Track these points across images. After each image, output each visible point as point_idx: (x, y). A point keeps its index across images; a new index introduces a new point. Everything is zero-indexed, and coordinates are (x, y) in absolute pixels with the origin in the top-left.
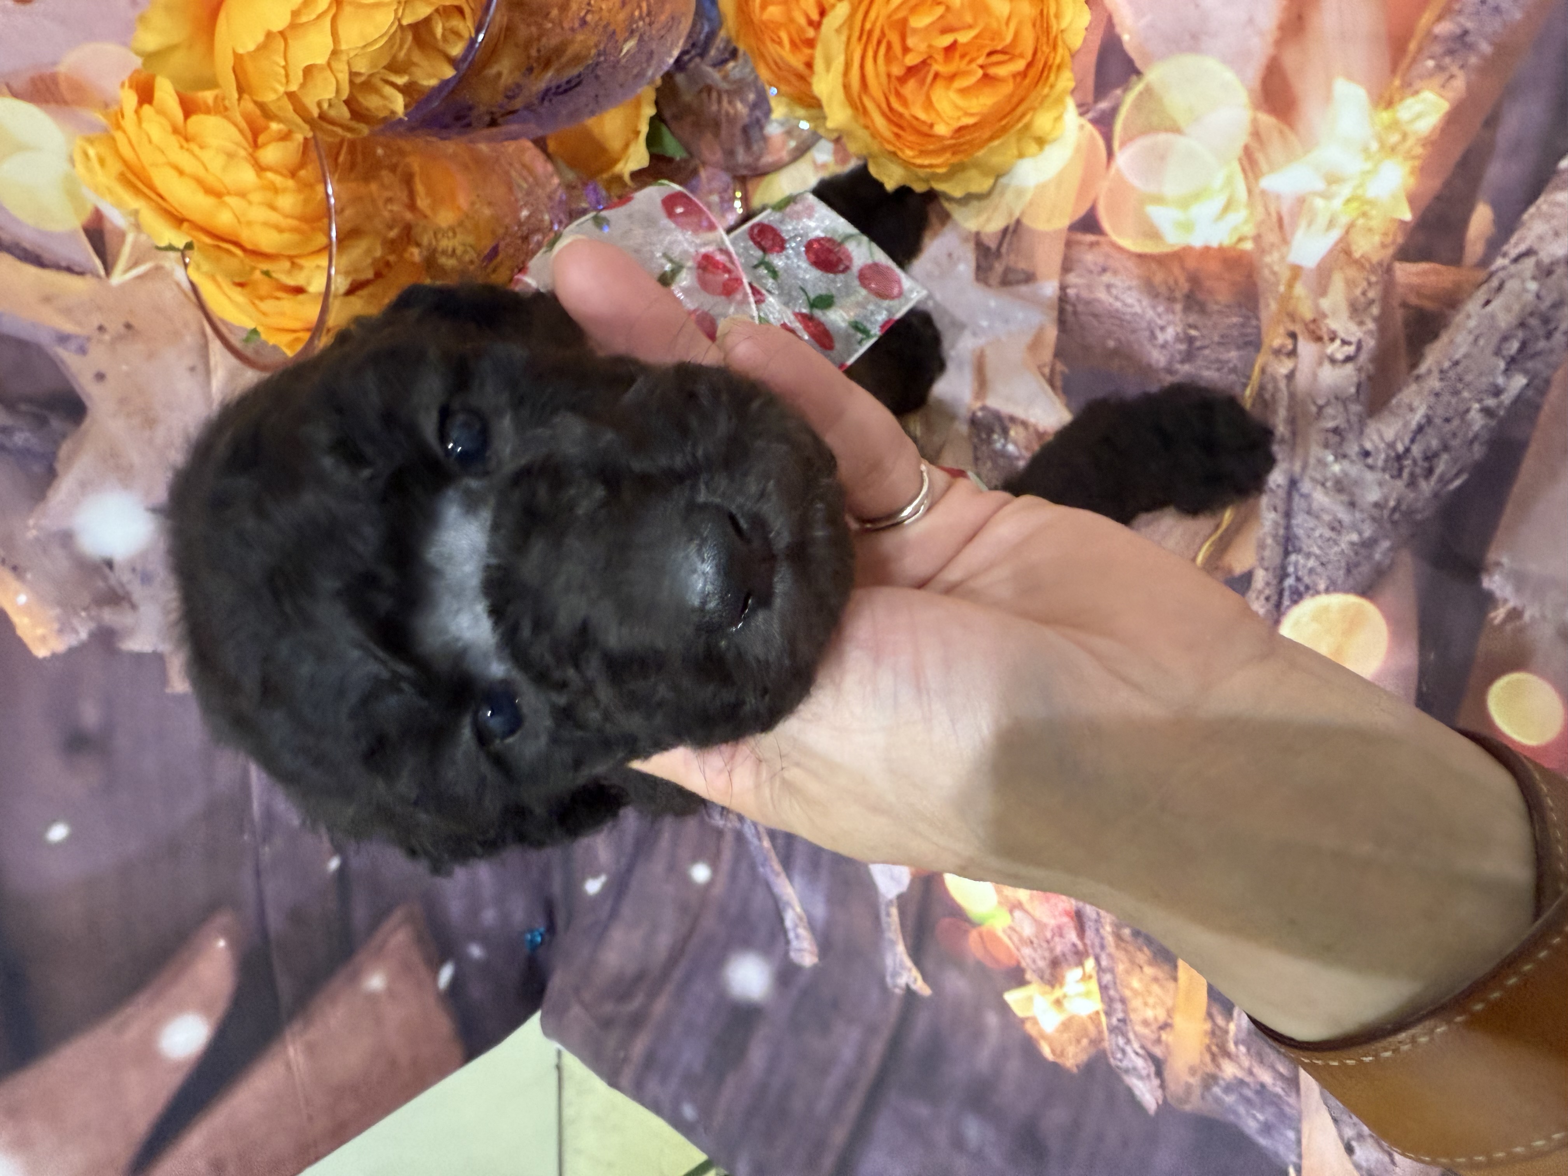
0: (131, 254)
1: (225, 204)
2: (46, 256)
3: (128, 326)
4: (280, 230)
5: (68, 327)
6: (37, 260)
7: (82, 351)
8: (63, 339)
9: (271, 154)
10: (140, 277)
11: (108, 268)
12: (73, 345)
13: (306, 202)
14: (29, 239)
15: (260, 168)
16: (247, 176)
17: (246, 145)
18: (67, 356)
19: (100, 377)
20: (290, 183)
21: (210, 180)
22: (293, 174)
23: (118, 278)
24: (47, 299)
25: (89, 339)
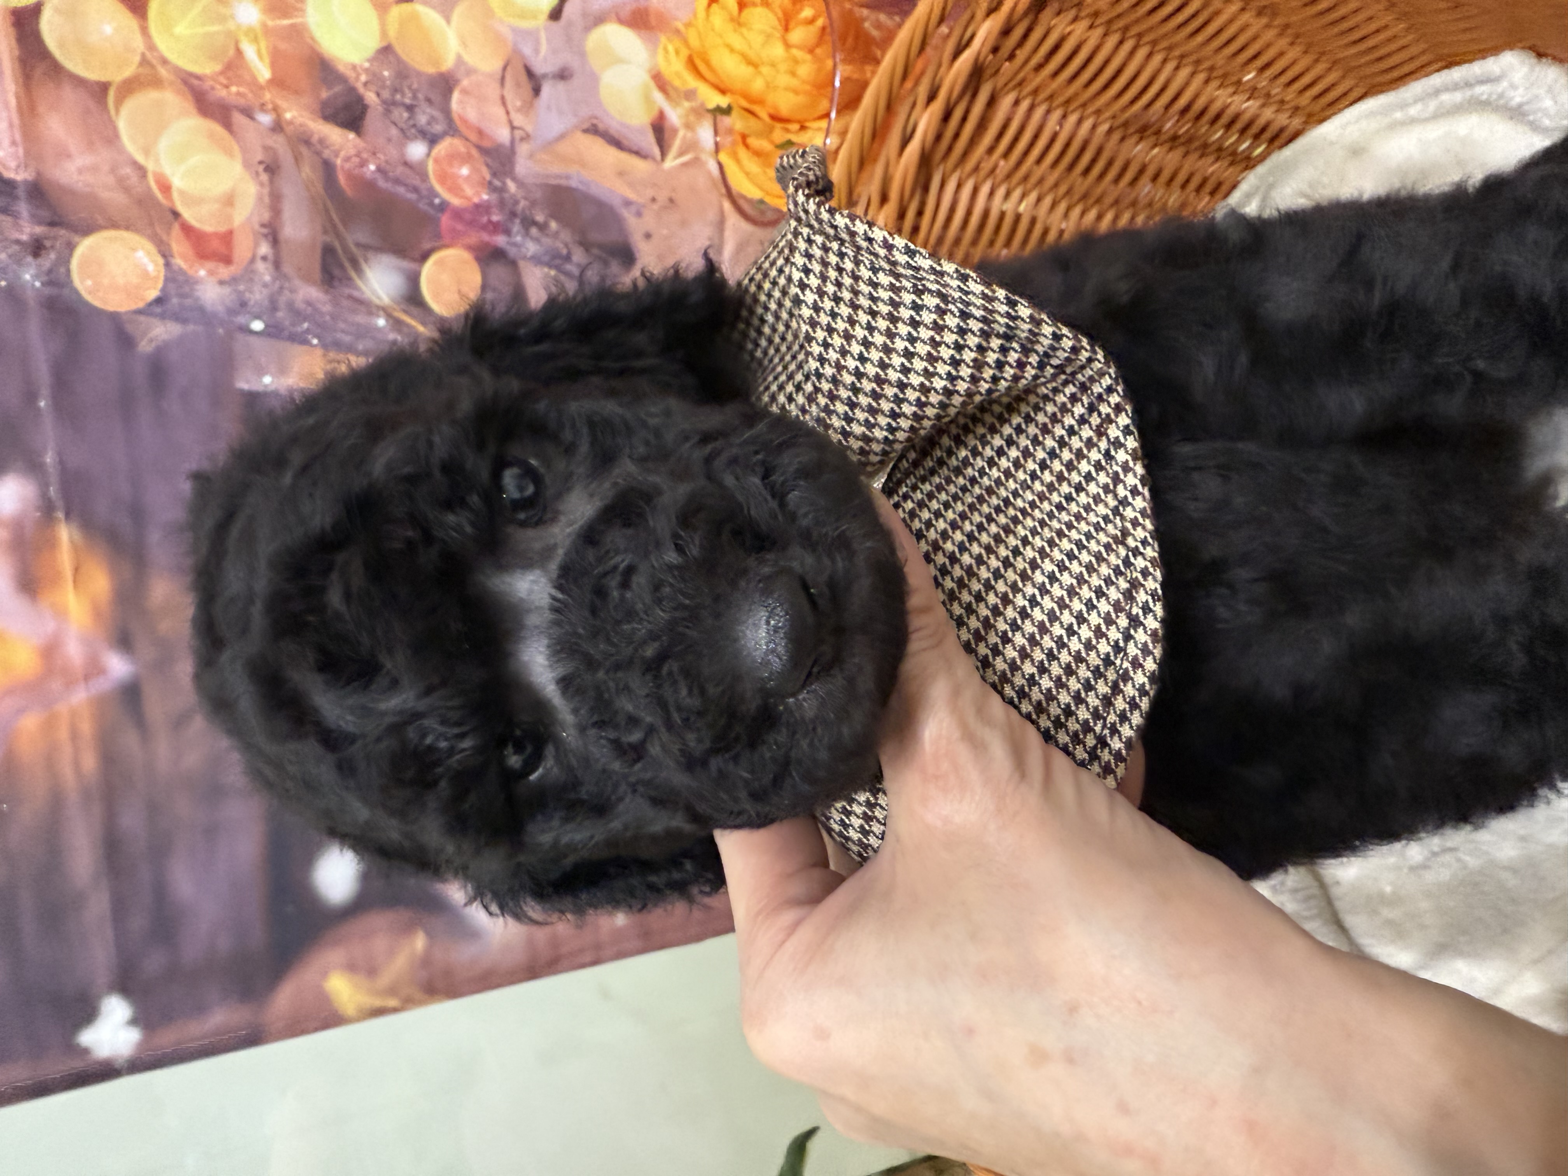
0: (680, 148)
1: (760, 73)
2: (625, 142)
3: (671, 200)
4: (796, 92)
5: (631, 195)
6: (617, 143)
7: (639, 214)
8: (628, 203)
9: (798, 35)
10: (685, 165)
11: (664, 154)
12: (633, 209)
13: (819, 70)
14: (614, 128)
15: (787, 45)
16: (778, 50)
17: (779, 28)
18: (628, 216)
19: (648, 236)
20: (808, 57)
21: (752, 55)
22: (811, 51)
23: (670, 163)
24: (621, 174)
25: (644, 206)
